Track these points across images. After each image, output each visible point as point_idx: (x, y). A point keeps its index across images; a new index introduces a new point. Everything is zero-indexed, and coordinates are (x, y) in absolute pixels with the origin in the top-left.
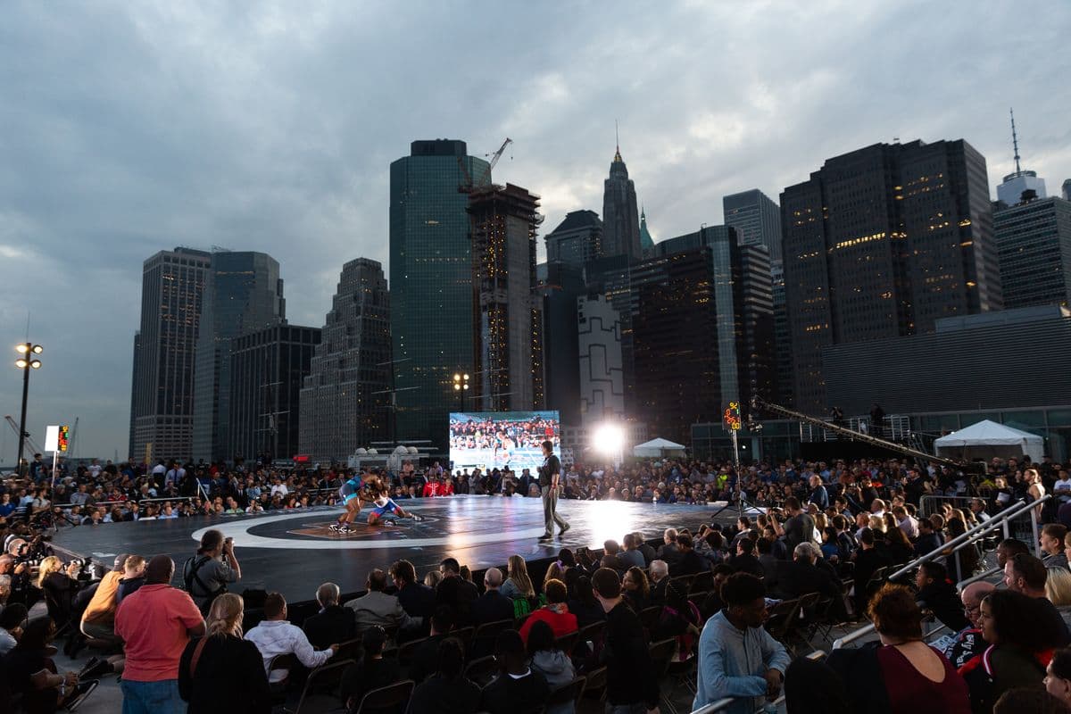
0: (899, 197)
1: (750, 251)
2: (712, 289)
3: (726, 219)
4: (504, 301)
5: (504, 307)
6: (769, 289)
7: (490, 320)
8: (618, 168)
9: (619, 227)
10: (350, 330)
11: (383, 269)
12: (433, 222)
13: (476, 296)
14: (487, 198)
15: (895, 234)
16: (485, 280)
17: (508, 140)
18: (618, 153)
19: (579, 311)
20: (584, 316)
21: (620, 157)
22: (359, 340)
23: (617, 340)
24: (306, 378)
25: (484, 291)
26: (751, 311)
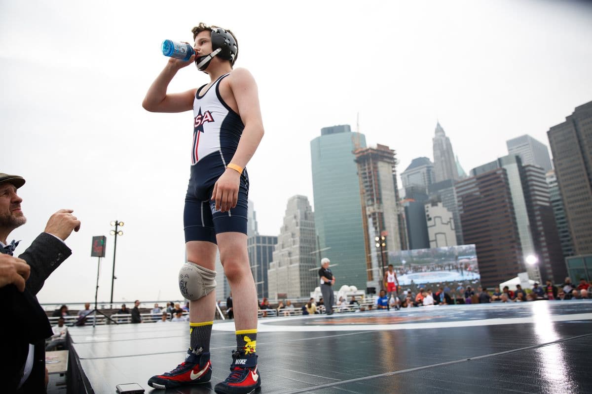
1: (531, 168)
3: (509, 150)
4: (381, 211)
5: (381, 214)
6: (547, 191)
7: (373, 223)
8: (439, 130)
9: (444, 164)
10: (293, 235)
11: (309, 200)
13: (364, 209)
14: (366, 153)
16: (368, 200)
18: (438, 123)
19: (427, 213)
20: (430, 217)
21: (440, 125)
22: (299, 240)
23: (452, 229)
24: (271, 264)
25: (368, 206)
26: (537, 205)
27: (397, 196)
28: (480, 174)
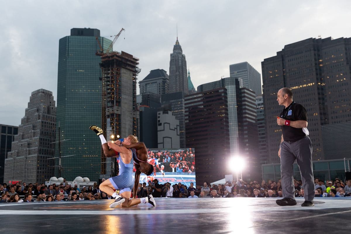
0: (321, 65)
1: (246, 91)
2: (227, 110)
3: (231, 74)
4: (119, 113)
5: (119, 116)
6: (255, 111)
7: (111, 123)
8: (177, 48)
9: (178, 77)
10: (34, 127)
11: (53, 95)
12: (81, 71)
13: (104, 109)
14: (111, 59)
15: (319, 84)
16: (109, 102)
17: (123, 29)
18: (177, 41)
19: (158, 119)
20: (161, 122)
21: (178, 43)
22: (39, 133)
23: (177, 135)
24: (8, 153)
25: (108, 107)
26: (246, 121)
27: (134, 102)
28: (205, 90)
